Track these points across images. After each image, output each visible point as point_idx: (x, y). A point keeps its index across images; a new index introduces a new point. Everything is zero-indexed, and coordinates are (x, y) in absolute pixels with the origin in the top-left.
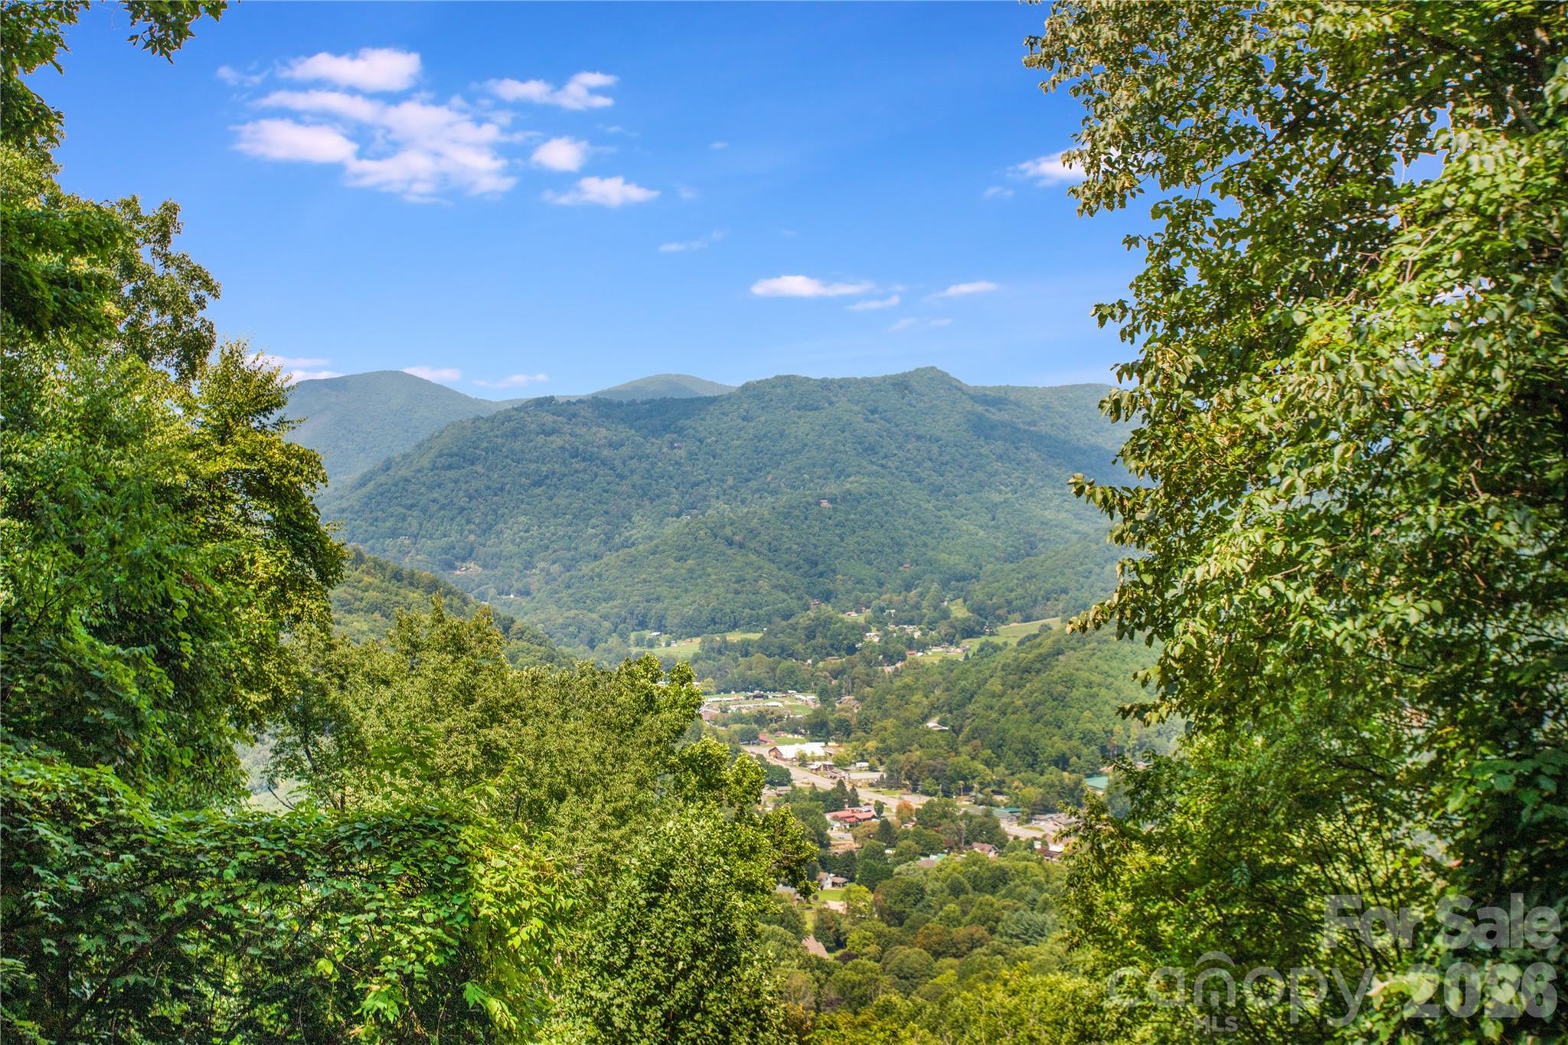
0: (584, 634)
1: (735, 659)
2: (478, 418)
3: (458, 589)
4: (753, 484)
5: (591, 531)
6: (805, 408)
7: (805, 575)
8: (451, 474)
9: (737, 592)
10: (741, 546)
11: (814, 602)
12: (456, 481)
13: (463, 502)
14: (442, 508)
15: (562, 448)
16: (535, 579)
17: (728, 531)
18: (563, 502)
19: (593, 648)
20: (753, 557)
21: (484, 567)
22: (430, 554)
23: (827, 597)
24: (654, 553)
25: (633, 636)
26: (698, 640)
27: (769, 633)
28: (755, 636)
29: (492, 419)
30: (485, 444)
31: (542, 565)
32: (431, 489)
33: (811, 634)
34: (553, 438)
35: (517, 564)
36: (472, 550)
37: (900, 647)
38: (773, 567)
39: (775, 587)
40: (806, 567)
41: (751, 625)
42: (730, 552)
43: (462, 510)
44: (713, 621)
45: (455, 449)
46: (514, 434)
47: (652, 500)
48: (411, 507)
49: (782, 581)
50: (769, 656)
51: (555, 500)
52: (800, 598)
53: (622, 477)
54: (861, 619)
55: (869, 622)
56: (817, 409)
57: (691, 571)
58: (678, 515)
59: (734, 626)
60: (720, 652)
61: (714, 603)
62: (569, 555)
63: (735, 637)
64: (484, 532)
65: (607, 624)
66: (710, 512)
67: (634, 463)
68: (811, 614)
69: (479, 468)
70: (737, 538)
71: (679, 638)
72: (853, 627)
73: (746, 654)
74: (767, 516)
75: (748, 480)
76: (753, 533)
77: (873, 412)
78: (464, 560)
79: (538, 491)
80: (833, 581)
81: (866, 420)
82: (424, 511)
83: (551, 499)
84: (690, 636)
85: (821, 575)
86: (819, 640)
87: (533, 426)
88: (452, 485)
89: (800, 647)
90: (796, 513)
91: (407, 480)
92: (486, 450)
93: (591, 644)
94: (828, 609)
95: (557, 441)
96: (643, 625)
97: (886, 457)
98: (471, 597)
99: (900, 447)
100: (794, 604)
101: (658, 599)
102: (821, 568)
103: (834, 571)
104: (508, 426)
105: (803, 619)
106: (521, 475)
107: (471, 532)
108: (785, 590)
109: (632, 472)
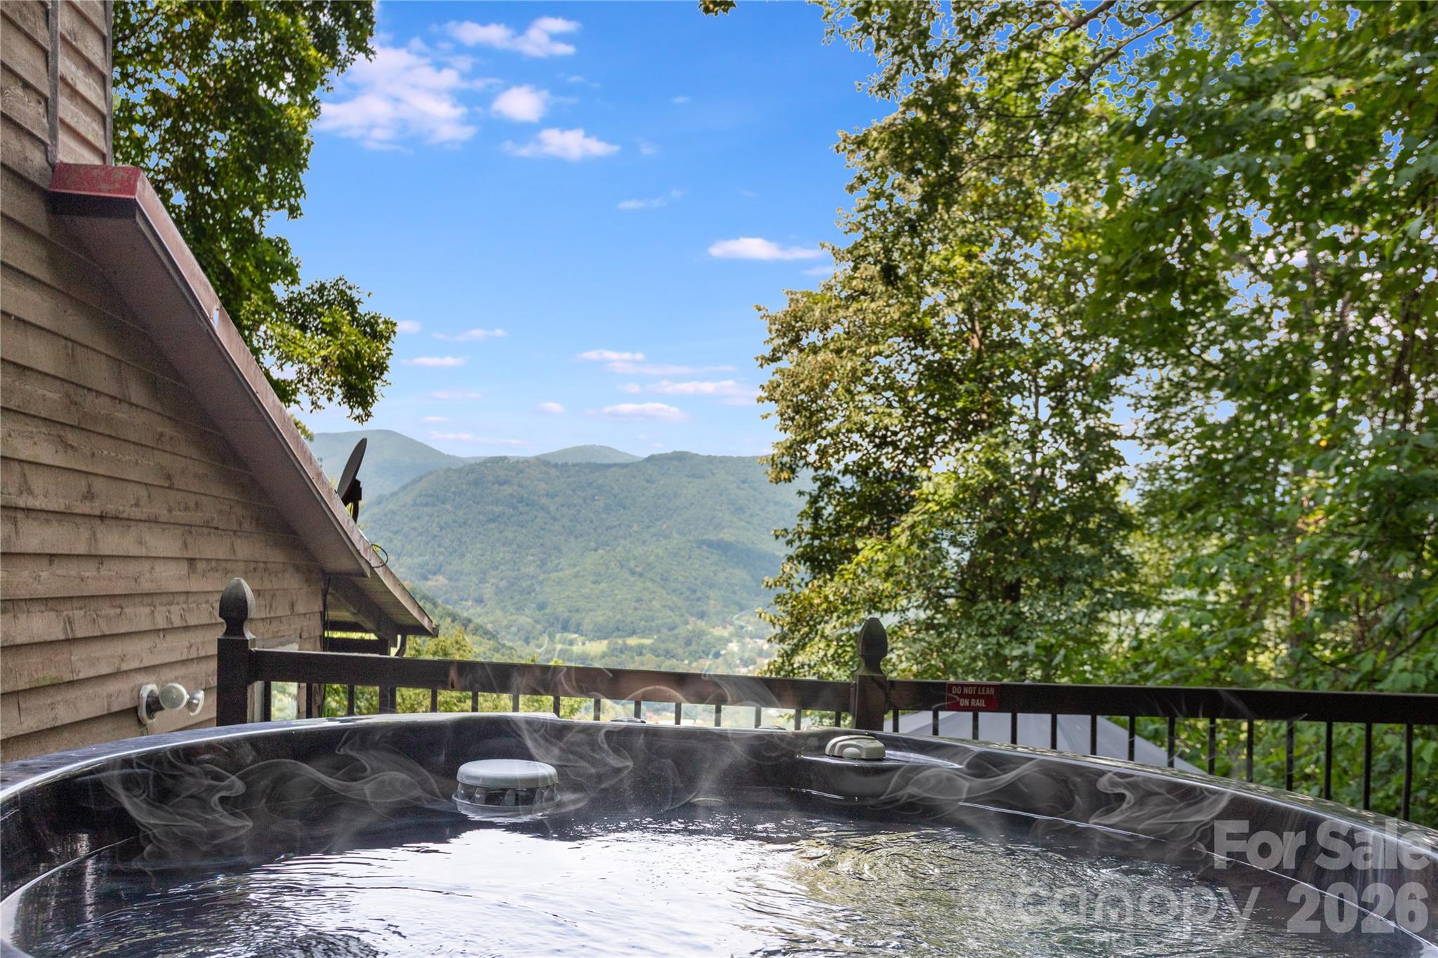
0: (522, 633)
1: (632, 658)
2: (449, 469)
3: (430, 594)
4: (652, 530)
5: (530, 558)
6: (693, 476)
7: (687, 599)
8: (428, 510)
9: (636, 609)
10: (641, 575)
11: (692, 619)
12: (431, 516)
13: (436, 531)
14: (420, 534)
15: (511, 495)
16: (488, 590)
17: (632, 564)
18: (511, 536)
19: (528, 643)
20: (649, 584)
21: (450, 579)
22: (409, 568)
23: (702, 615)
24: (576, 576)
25: (558, 636)
26: (605, 642)
27: (657, 640)
28: (647, 642)
29: (459, 471)
30: (453, 489)
31: (494, 581)
32: (411, 519)
33: (688, 643)
34: (505, 487)
35: (475, 580)
36: (441, 567)
37: (754, 655)
38: (664, 592)
39: (664, 606)
40: (688, 593)
41: (645, 633)
42: (632, 579)
43: (435, 537)
44: (618, 629)
45: (431, 492)
46: (476, 483)
47: (576, 538)
48: (396, 532)
49: (669, 603)
50: (657, 656)
51: (505, 534)
52: (682, 616)
53: (555, 519)
54: (726, 634)
55: (732, 635)
56: (702, 477)
57: (602, 591)
58: (596, 550)
59: (633, 633)
60: (622, 652)
61: (619, 617)
62: (513, 574)
63: (633, 641)
64: (451, 554)
65: (539, 627)
66: (619, 549)
67: (564, 510)
68: (689, 627)
69: (449, 506)
70: (638, 569)
71: (591, 640)
72: (720, 639)
73: (641, 654)
74: (661, 554)
75: (649, 527)
76: (650, 566)
77: (744, 482)
78: (435, 574)
79: (492, 526)
80: (708, 605)
81: (738, 487)
82: (406, 536)
83: (501, 532)
84: (599, 638)
85: (698, 599)
86: (693, 647)
87: (490, 478)
88: (427, 518)
89: (680, 651)
90: (683, 553)
91: (394, 513)
92: (454, 493)
93: (527, 641)
94: (701, 624)
95: (507, 490)
96: (565, 629)
97: (751, 516)
98: (440, 601)
99: (762, 509)
100: (677, 620)
101: (577, 611)
102: (699, 594)
103: (708, 597)
104: (472, 477)
105: (683, 631)
106: (479, 513)
107: (440, 553)
108: (672, 610)
109: (563, 516)
